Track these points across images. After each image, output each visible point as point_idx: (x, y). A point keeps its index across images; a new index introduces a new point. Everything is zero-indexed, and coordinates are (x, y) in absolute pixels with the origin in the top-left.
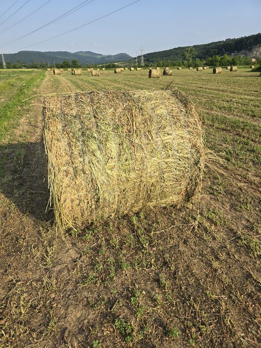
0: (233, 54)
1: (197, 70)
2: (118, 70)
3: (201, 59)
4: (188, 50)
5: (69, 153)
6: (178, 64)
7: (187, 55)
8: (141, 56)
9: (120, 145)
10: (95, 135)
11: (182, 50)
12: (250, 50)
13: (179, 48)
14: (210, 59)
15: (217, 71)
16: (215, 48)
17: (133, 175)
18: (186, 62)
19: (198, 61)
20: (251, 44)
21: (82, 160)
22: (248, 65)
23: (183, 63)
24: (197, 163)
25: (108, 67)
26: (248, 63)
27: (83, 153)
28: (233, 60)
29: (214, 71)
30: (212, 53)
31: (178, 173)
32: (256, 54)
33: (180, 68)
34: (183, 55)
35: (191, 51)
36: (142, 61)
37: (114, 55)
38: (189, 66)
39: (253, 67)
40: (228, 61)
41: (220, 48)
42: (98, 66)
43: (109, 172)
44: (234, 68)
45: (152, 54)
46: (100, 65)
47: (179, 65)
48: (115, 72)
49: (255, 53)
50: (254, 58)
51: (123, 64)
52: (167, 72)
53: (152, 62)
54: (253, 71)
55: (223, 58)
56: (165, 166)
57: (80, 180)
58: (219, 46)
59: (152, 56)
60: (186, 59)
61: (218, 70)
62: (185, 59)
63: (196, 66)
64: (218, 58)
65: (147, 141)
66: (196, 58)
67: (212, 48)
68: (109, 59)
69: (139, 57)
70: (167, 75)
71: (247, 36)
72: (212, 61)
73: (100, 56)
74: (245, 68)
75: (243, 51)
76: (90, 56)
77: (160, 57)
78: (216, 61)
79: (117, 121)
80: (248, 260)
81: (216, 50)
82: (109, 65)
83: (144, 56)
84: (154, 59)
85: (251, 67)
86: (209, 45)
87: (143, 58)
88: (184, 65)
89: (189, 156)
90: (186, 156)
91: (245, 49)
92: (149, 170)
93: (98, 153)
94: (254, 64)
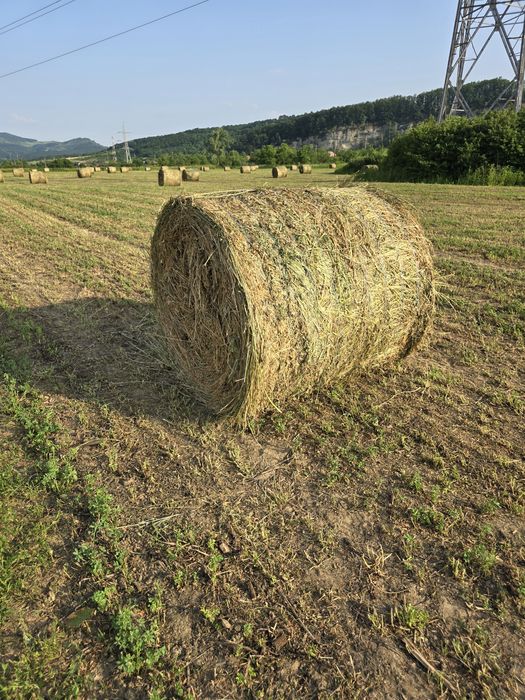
0: (295, 143)
1: (242, 172)
2: (85, 171)
3: (240, 151)
4: (216, 135)
5: (267, 284)
6: (200, 161)
7: (216, 143)
8: (122, 145)
9: (333, 266)
10: (298, 254)
11: (203, 135)
12: (323, 137)
13: (197, 131)
14: (259, 151)
15: (280, 174)
16: (263, 132)
17: (353, 313)
18: (214, 157)
19: (235, 155)
20: (322, 127)
21: (285, 294)
22: (324, 162)
23: (209, 158)
24: (427, 291)
25: (54, 166)
26: (323, 160)
27: (286, 282)
28: (299, 154)
29: (275, 174)
30: (259, 142)
31: (404, 307)
32: (333, 143)
33: (207, 168)
34: (208, 145)
35: (222, 136)
36: (128, 154)
37: (62, 141)
38: (222, 165)
39: (334, 165)
40: (290, 156)
41: (271, 131)
42: (29, 163)
43: (322, 309)
44: (306, 167)
45: (144, 140)
46: (34, 163)
47: (203, 163)
48: (80, 176)
49: (332, 141)
50: (331, 150)
51: (86, 159)
52: (190, 174)
53: (146, 156)
54: (337, 173)
55: (281, 150)
56: (391, 296)
57: (284, 326)
58: (269, 128)
59: (143, 145)
60: (214, 152)
61: (282, 170)
62: (211, 150)
63: (234, 165)
64: (273, 149)
65: (366, 260)
66: (231, 149)
67: (257, 132)
68: (53, 149)
69: (119, 146)
70: (191, 180)
71: (315, 112)
72: (262, 156)
73: (32, 144)
74: (320, 167)
75: (311, 138)
76: (7, 142)
77: (162, 147)
78: (269, 155)
79: (322, 230)
80: (516, 419)
81: (265, 135)
82: (56, 162)
83: (131, 144)
84: (150, 151)
85: (331, 167)
86: (251, 126)
87: (127, 148)
88: (211, 163)
89: (417, 279)
90: (415, 279)
91: (314, 135)
92: (372, 304)
93: (306, 282)
94: (334, 161)
